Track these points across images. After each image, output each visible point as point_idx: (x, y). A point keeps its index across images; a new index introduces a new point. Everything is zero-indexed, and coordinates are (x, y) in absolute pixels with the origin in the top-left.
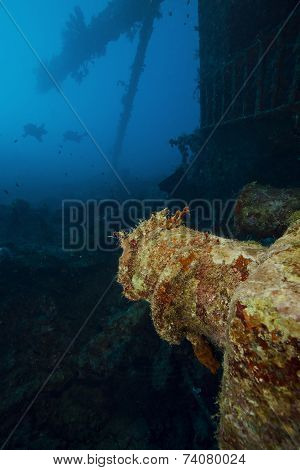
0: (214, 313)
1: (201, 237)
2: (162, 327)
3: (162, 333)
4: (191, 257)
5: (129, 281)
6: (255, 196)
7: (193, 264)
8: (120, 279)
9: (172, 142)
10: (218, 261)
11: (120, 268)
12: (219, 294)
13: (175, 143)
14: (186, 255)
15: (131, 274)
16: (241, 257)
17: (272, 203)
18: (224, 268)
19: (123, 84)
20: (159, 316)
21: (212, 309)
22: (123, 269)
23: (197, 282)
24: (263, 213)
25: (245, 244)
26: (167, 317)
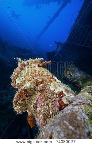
0: (40, 111)
1: (50, 75)
2: (16, 106)
3: (15, 108)
4: (42, 82)
5: (15, 80)
6: (73, 69)
7: (41, 85)
8: (12, 77)
9: (56, 42)
10: (52, 89)
11: (13, 73)
12: (46, 103)
13: (57, 43)
14: (40, 80)
15: (17, 77)
16: (62, 92)
17: (77, 74)
18: (53, 93)
19: (50, 18)
20: (17, 102)
21: (40, 109)
22: (14, 74)
23: (39, 94)
24: (73, 76)
25: (65, 86)
26: (19, 103)
